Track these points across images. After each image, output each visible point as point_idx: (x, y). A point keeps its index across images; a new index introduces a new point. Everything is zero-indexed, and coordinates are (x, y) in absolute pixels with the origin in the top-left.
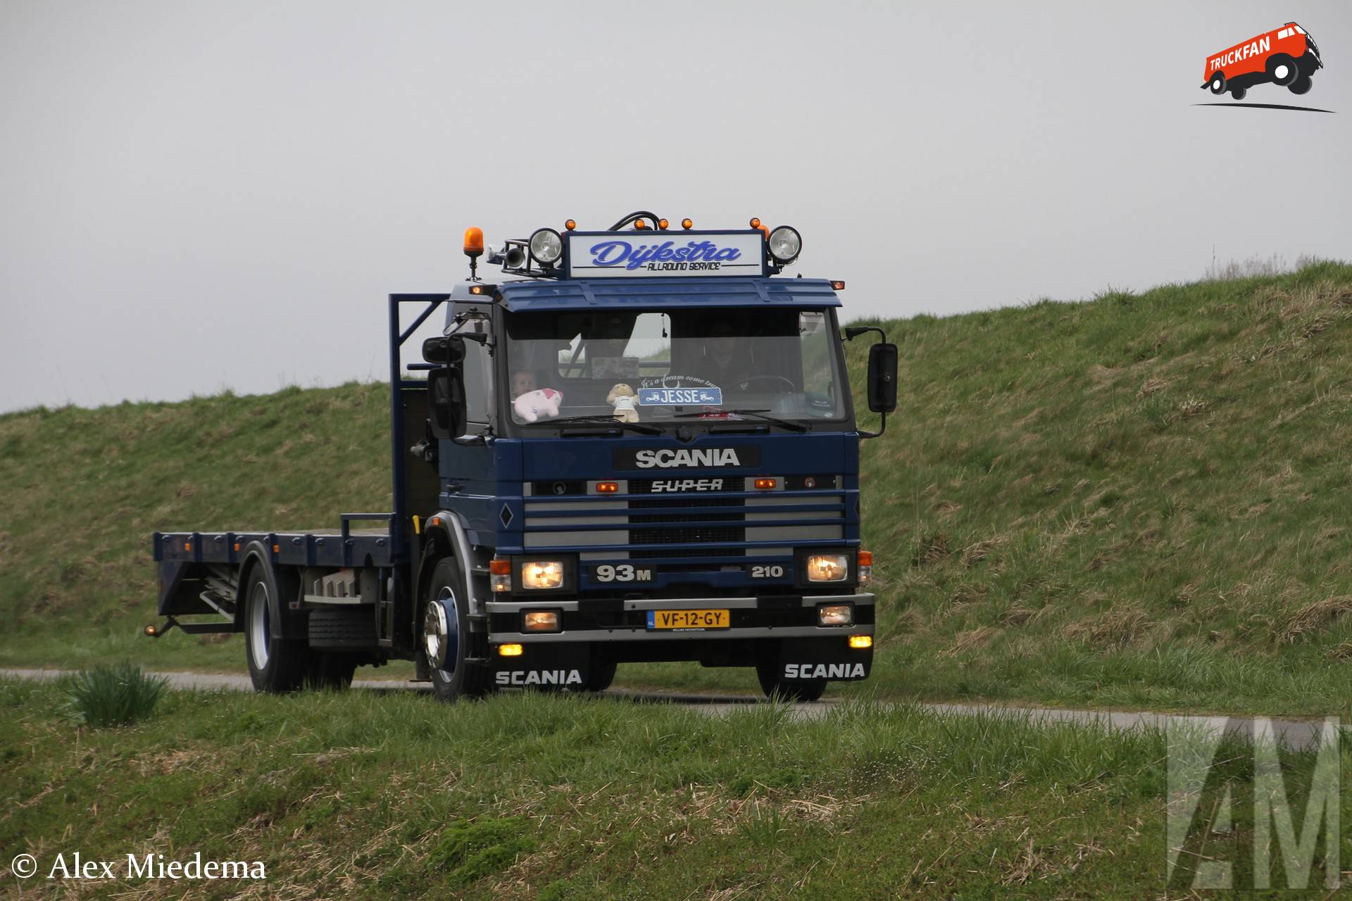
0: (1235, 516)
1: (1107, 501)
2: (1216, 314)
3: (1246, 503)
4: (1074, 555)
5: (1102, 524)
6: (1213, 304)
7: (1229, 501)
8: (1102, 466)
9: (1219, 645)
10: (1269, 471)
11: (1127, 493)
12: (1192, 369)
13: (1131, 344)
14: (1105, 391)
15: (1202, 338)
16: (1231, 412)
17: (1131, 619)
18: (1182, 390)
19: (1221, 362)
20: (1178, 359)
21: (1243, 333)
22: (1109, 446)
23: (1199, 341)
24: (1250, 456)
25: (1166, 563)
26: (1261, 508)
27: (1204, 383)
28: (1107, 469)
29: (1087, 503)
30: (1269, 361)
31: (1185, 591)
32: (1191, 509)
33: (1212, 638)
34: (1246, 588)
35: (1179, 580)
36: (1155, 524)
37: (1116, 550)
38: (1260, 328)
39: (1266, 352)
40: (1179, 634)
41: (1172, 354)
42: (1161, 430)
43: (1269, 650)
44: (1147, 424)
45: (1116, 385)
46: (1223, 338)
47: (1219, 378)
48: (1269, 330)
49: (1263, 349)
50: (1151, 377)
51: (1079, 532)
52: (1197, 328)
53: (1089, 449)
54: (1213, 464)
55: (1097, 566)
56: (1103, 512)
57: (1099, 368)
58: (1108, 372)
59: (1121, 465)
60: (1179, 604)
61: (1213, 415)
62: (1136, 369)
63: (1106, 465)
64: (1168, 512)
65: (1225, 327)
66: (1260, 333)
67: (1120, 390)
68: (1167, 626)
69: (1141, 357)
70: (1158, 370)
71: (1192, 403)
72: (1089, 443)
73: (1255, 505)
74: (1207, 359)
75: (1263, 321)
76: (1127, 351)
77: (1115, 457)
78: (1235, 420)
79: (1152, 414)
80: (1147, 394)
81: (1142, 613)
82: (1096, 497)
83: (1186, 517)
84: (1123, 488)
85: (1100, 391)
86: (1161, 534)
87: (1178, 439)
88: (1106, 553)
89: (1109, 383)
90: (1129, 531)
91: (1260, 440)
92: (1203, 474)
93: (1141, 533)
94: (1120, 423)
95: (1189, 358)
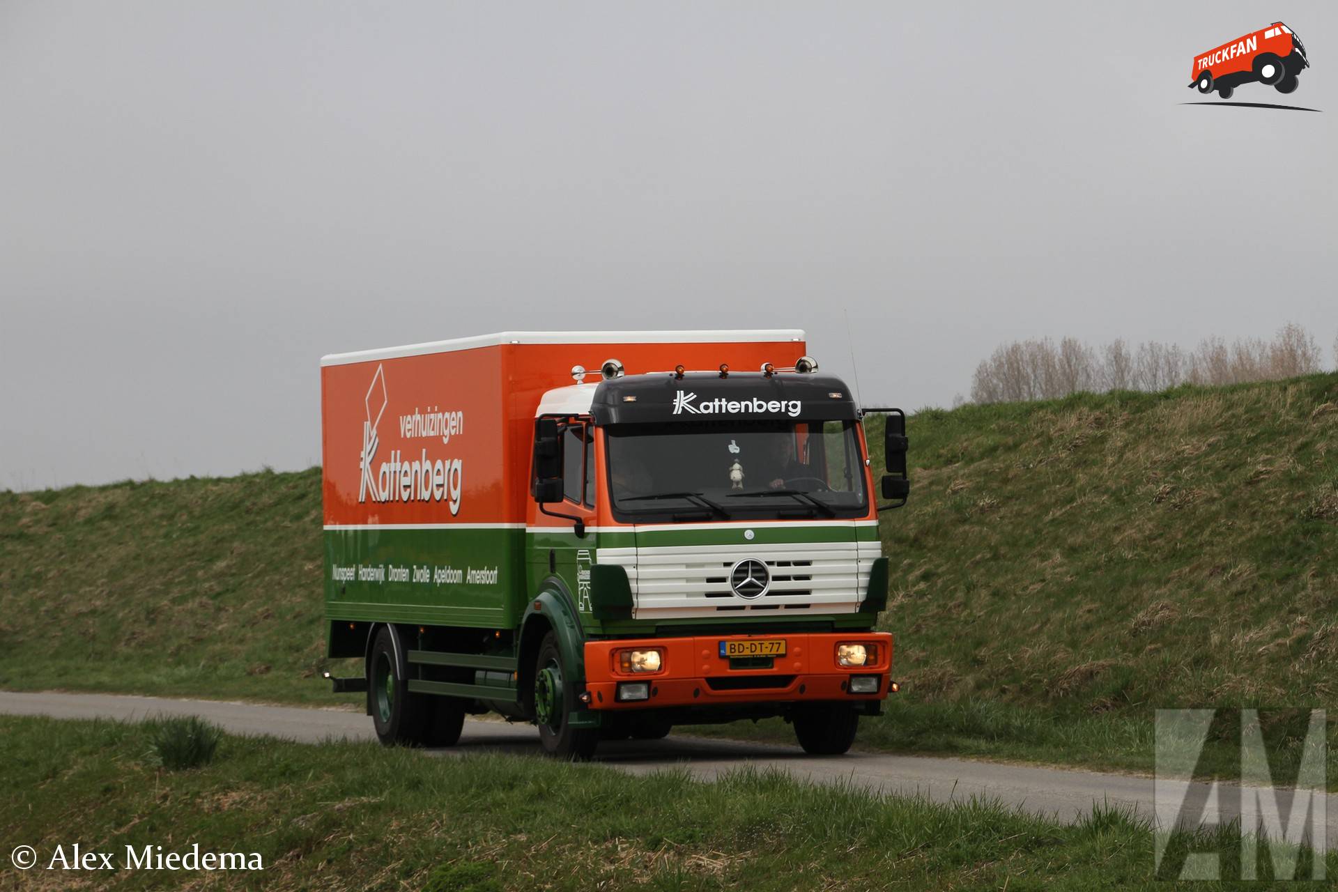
0: (1019, 592)
1: (925, 577)
2: (1004, 431)
3: (1026, 583)
4: (901, 619)
5: (921, 594)
6: (1001, 423)
7: (1015, 580)
8: (921, 547)
9: (1007, 697)
10: (1044, 557)
11: (940, 570)
12: (987, 473)
13: (942, 451)
14: (923, 488)
15: (994, 449)
16: (1016, 508)
17: (944, 674)
18: (978, 490)
19: (1008, 468)
20: (976, 464)
21: (1024, 446)
22: (926, 532)
23: (991, 451)
24: (1029, 544)
25: (969, 629)
26: (1038, 586)
27: (995, 485)
28: (925, 550)
29: (911, 577)
30: (1042, 468)
31: (983, 652)
32: (987, 586)
33: (1003, 691)
34: (1029, 652)
35: (979, 644)
36: (960, 595)
37: (933, 617)
38: (1036, 442)
39: (1040, 461)
40: (979, 686)
41: (972, 460)
42: (964, 521)
43: (1044, 702)
44: (953, 516)
45: (931, 484)
46: (1009, 449)
47: (1006, 481)
48: (1041, 444)
49: (1039, 459)
50: (956, 479)
51: (905, 601)
52: (989, 441)
53: (912, 535)
54: (1003, 550)
55: (918, 630)
56: (922, 585)
57: (919, 470)
58: (925, 473)
59: (936, 547)
60: (979, 662)
61: (1003, 511)
62: (946, 471)
63: (925, 547)
64: (970, 588)
65: (1010, 440)
66: (1036, 446)
67: (934, 488)
68: (970, 680)
69: (949, 462)
70: (961, 472)
71: (985, 501)
72: (911, 530)
73: (1033, 583)
74: (998, 466)
75: (1038, 437)
76: (939, 456)
77: (930, 541)
78: (1018, 514)
79: (958, 508)
80: (955, 492)
81: (951, 669)
82: (918, 573)
83: (984, 593)
84: (938, 566)
85: (919, 489)
86: (965, 605)
87: (977, 528)
88: (925, 619)
89: (926, 482)
90: (941, 602)
91: (1037, 532)
92: (996, 557)
93: (951, 604)
94: (934, 515)
95: (984, 464)
